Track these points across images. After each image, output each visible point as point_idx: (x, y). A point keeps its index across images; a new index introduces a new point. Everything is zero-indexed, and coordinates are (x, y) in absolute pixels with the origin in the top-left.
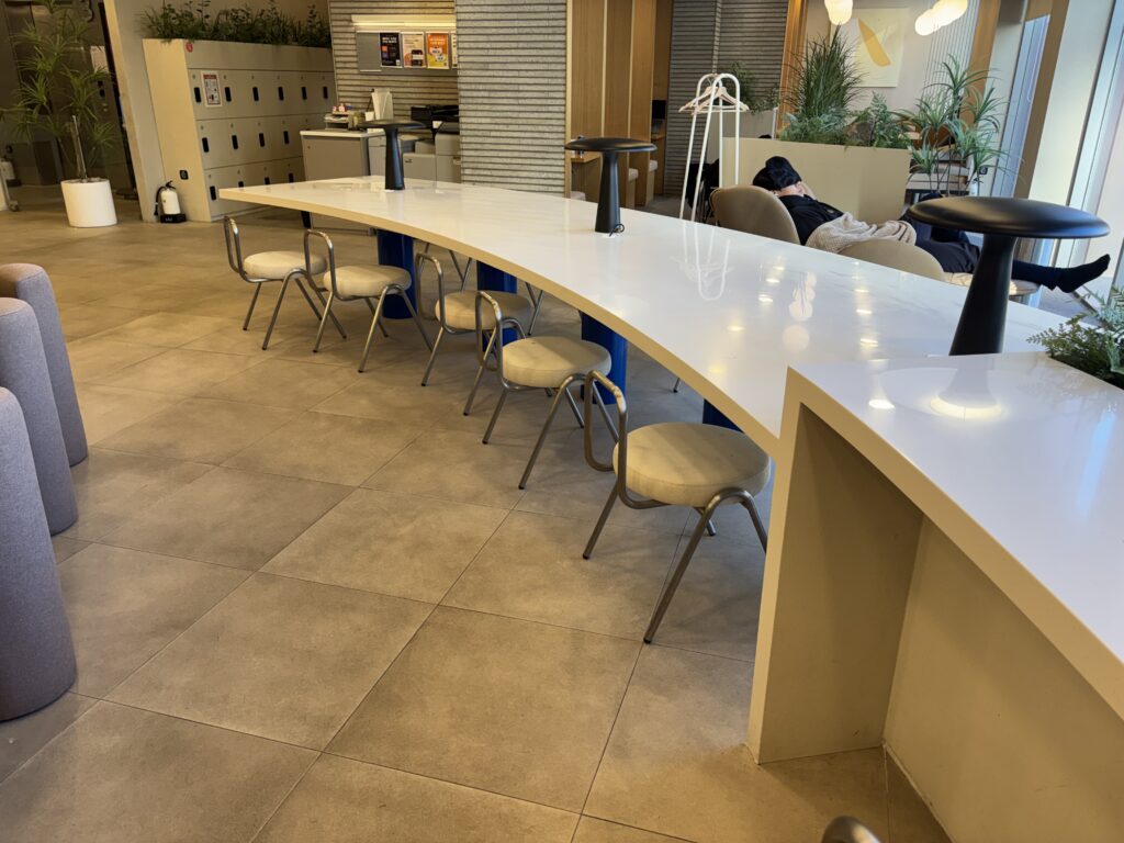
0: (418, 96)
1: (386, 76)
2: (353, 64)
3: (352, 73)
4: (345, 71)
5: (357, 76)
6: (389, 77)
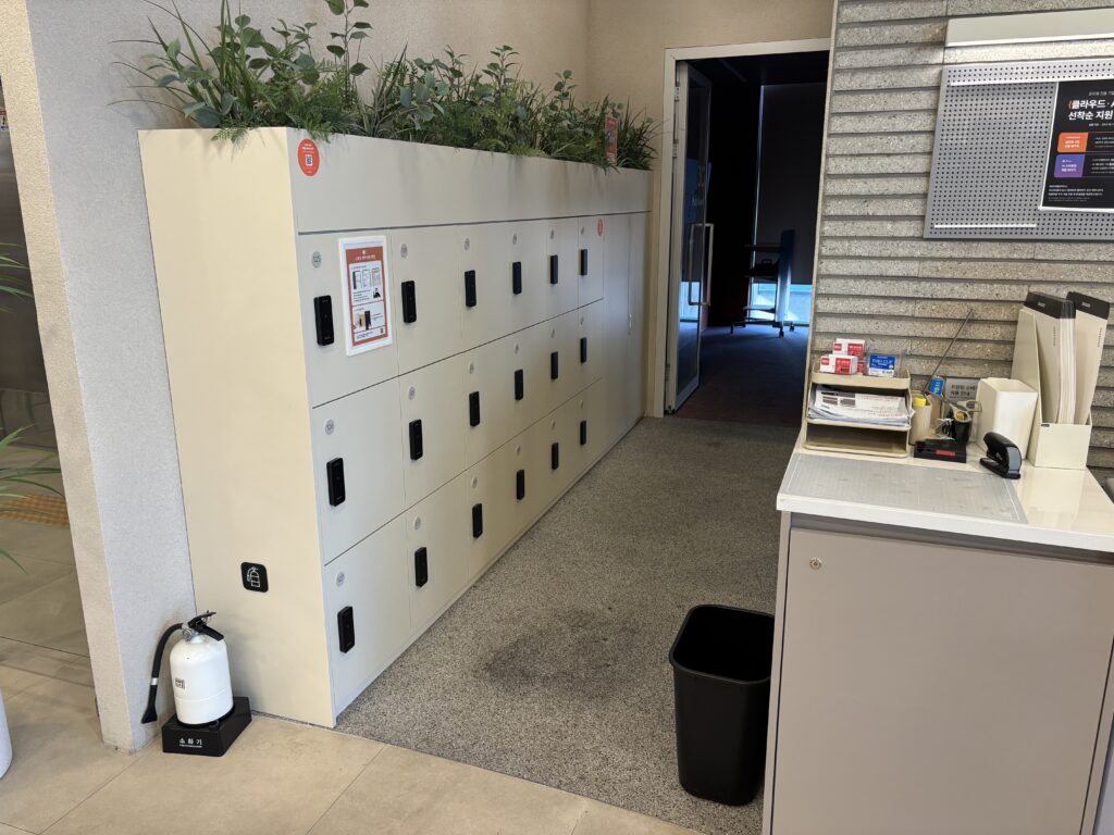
1: (1051, 245)
2: (900, 203)
3: (890, 234)
4: (863, 228)
5: (914, 243)
6: (1062, 247)
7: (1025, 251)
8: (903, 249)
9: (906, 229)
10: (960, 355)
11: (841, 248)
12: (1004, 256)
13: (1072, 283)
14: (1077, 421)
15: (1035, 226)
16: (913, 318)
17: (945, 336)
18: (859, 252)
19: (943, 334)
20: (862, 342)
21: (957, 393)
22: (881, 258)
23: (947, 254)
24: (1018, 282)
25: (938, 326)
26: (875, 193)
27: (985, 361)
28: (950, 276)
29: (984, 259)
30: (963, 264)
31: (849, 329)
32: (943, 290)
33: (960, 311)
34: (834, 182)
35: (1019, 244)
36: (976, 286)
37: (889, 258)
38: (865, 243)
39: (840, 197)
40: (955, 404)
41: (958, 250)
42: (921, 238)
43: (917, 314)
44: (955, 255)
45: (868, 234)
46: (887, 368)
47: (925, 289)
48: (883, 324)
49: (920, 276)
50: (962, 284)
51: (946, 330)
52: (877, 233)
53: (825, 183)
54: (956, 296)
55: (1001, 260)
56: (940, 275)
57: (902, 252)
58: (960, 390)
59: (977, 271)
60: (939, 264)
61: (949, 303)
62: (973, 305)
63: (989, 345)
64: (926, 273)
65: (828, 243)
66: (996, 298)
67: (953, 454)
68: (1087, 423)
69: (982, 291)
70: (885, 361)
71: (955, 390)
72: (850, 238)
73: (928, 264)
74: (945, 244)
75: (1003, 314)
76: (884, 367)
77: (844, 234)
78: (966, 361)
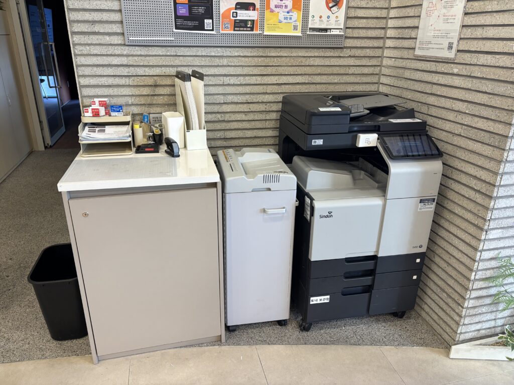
0: (241, 80)
1: (182, 48)
2: (111, 26)
3: (110, 43)
4: (94, 39)
5: (122, 47)
6: (187, 49)
7: (172, 51)
8: (118, 50)
9: (117, 40)
10: (154, 102)
11: (86, 50)
12: (164, 54)
13: (193, 66)
14: (200, 128)
15: (173, 39)
16: (129, 86)
17: (146, 94)
18: (95, 52)
19: (144, 93)
20: (106, 99)
21: (156, 121)
22: (107, 55)
23: (139, 53)
24: (172, 66)
25: (142, 89)
26: (96, 20)
27: (165, 105)
28: (142, 64)
29: (156, 56)
30: (147, 58)
31: (99, 94)
32: (140, 71)
33: (150, 81)
34: (73, 13)
35: (169, 48)
36: (154, 69)
37: (111, 55)
38: (98, 47)
39: (78, 22)
40: (154, 126)
41: (144, 51)
42: (124, 45)
43: (131, 84)
44: (143, 54)
45: (98, 42)
46: (119, 111)
47: (132, 71)
48: (116, 89)
49: (129, 64)
50: (148, 68)
51: (146, 91)
52: (102, 42)
53: (68, 14)
54: (147, 74)
55: (163, 56)
56: (138, 64)
57: (117, 52)
58: (157, 119)
59: (153, 61)
60: (136, 58)
61: (145, 77)
62: (155, 78)
63: (166, 97)
64: (131, 63)
65: (77, 47)
66: (164, 74)
67: (152, 149)
68: (204, 129)
69: (157, 71)
70: (118, 108)
71: (154, 119)
72: (89, 45)
73: (130, 58)
74: (137, 48)
75: (168, 81)
76: (118, 111)
77: (86, 43)
78: (158, 105)
